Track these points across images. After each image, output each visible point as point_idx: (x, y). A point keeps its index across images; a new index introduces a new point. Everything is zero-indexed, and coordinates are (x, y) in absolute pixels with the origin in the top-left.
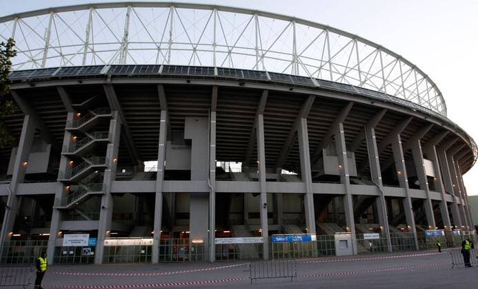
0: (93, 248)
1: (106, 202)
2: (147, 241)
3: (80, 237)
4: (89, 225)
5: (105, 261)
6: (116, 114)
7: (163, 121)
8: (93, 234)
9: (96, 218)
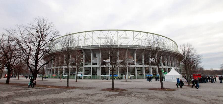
0: (82, 76)
1: (83, 69)
2: (90, 76)
3: (80, 74)
4: (81, 73)
5: (84, 79)
6: (84, 54)
7: (92, 55)
8: (82, 74)
9: (82, 72)
